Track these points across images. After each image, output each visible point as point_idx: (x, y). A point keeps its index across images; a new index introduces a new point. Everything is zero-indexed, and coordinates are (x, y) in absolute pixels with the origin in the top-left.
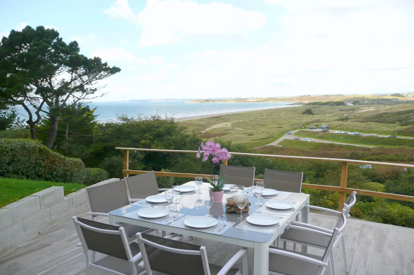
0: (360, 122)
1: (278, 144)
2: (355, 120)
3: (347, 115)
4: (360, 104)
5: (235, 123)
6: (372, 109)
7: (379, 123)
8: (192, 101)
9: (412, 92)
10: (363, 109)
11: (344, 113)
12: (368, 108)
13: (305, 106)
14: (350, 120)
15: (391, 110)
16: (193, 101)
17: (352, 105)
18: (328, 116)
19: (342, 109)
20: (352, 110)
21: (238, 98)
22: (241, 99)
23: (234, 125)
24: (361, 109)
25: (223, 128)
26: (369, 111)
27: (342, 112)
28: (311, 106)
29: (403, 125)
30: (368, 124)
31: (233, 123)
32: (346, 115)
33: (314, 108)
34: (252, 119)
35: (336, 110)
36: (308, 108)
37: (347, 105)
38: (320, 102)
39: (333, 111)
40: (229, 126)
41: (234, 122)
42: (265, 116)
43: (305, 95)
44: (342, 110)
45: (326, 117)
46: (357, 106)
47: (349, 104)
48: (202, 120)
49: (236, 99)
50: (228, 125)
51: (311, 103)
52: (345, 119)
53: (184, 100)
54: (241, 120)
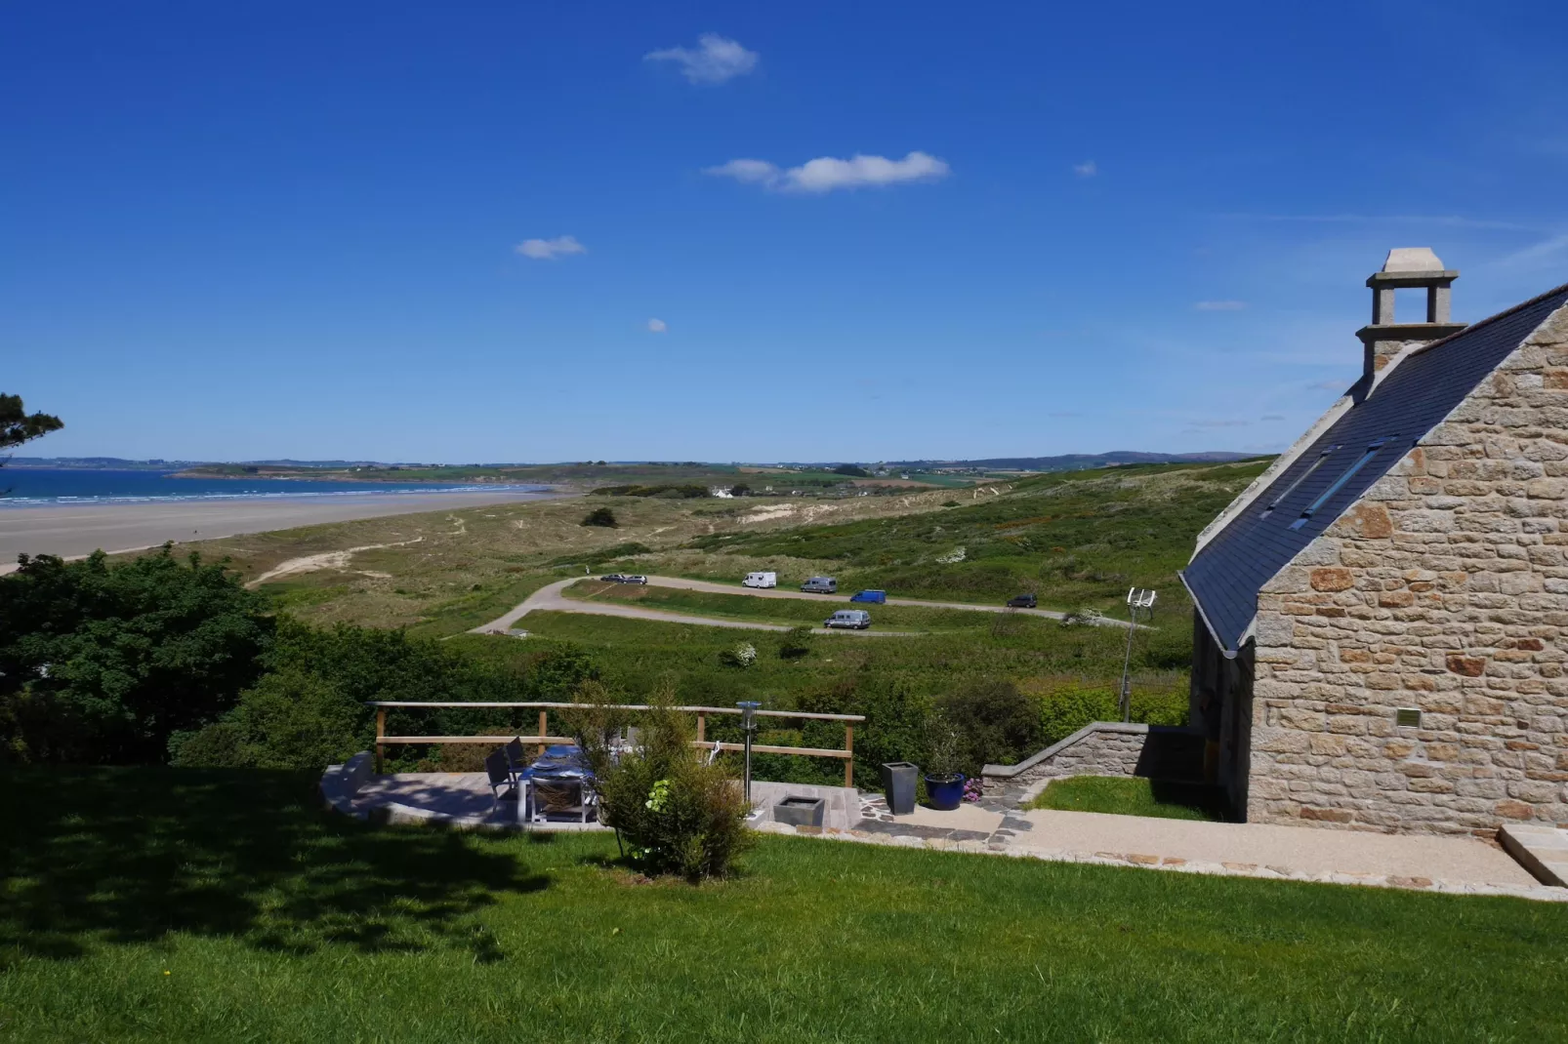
0: (751, 555)
1: (510, 627)
2: (741, 547)
3: (717, 532)
4: (752, 495)
5: (361, 553)
6: (782, 512)
8: (192, 471)
9: (889, 464)
10: (761, 512)
11: (708, 523)
12: (772, 509)
13: (592, 498)
14: (724, 550)
16: (199, 471)
17: (730, 496)
18: (660, 530)
19: (700, 508)
20: (731, 512)
21: (364, 464)
22: (377, 470)
23: (359, 559)
24: (754, 509)
26: (776, 518)
27: (701, 520)
28: (610, 498)
29: (862, 564)
30: (772, 561)
31: (354, 553)
32: (712, 529)
33: (620, 504)
34: (420, 539)
35: (684, 512)
36: (602, 507)
37: (715, 497)
39: (677, 517)
40: (340, 565)
41: (357, 549)
42: (463, 530)
43: (590, 463)
44: (699, 513)
45: (656, 535)
46: (745, 499)
47: (721, 494)
48: (239, 541)
49: (358, 467)
50: (340, 559)
51: (609, 489)
52: (711, 543)
53: (160, 465)
54: (378, 542)
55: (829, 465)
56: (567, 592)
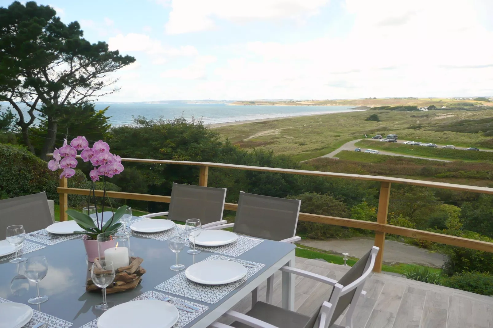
0: (435, 132)
1: (334, 156)
2: (430, 128)
3: (421, 123)
4: (437, 109)
5: (284, 130)
6: (451, 115)
7: (458, 133)
8: (234, 103)
10: (440, 116)
11: (417, 120)
12: (445, 114)
13: (370, 111)
14: (423, 129)
15: (474, 117)
17: (427, 110)
18: (396, 123)
19: (414, 115)
20: (427, 116)
21: (290, 100)
22: (293, 102)
23: (285, 132)
24: (437, 115)
25: (270, 135)
26: (447, 118)
27: (414, 119)
28: (377, 111)
30: (445, 134)
31: (282, 129)
32: (418, 122)
33: (381, 113)
34: (305, 125)
35: (407, 116)
36: (373, 114)
37: (420, 110)
38: (388, 107)
39: (404, 118)
40: (277, 133)
41: (283, 128)
42: (321, 123)
43: (370, 98)
44: (414, 116)
46: (432, 111)
47: (423, 109)
48: (245, 125)
49: (287, 101)
50: (276, 132)
51: (377, 108)
52: (418, 127)
53: (224, 102)
54: (291, 126)
55: (472, 98)
56: (357, 144)
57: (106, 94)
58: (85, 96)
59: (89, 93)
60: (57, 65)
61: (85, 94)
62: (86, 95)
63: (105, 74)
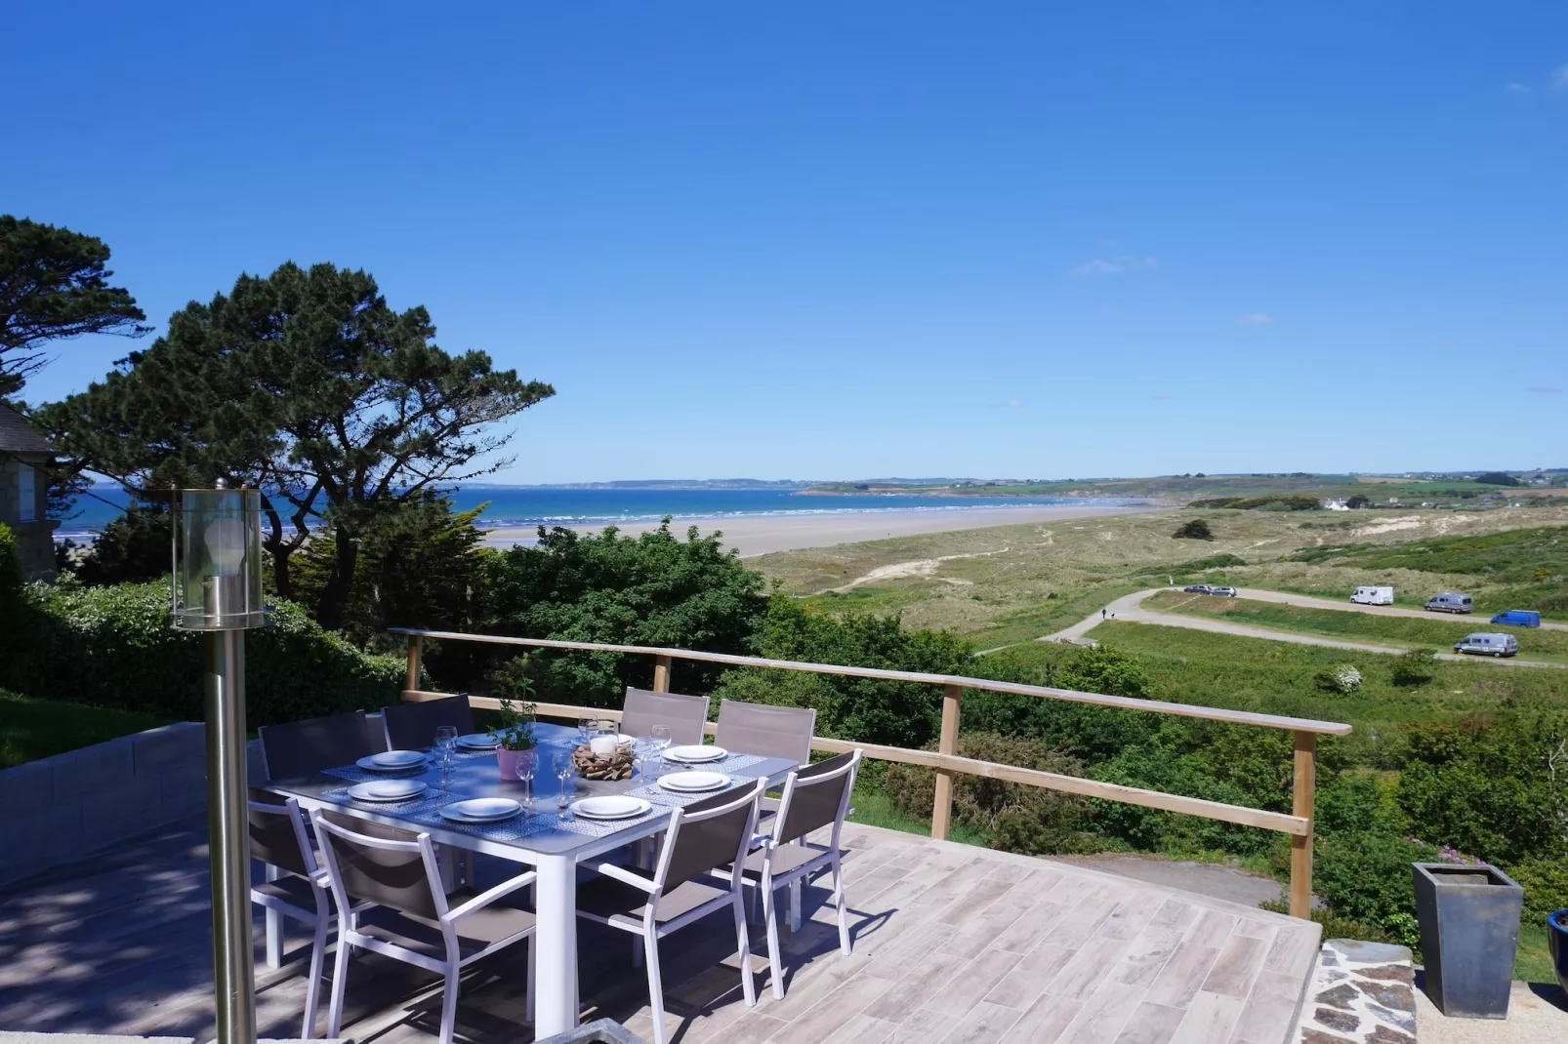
0: (1364, 569)
1: (1086, 635)
2: (1351, 559)
3: (1326, 544)
4: (1373, 507)
5: (948, 561)
6: (1408, 524)
7: (1425, 573)
8: (814, 489)
9: (1549, 471)
10: (1380, 524)
11: (1316, 536)
12: (1395, 520)
13: (1187, 510)
14: (1331, 562)
15: (1469, 530)
16: (819, 489)
17: (1346, 508)
18: (1260, 543)
19: (1309, 521)
20: (1345, 525)
21: (965, 482)
22: (975, 486)
23: (945, 567)
24: (1373, 522)
25: (907, 578)
26: (1398, 530)
27: (1308, 533)
28: (1207, 511)
29: (1508, 580)
30: (1390, 575)
31: (940, 561)
32: (1320, 542)
33: (1218, 516)
34: (1007, 549)
35: (1290, 525)
36: (1195, 519)
37: (1327, 510)
38: (1237, 499)
39: (1281, 530)
40: (927, 571)
41: (945, 558)
42: (1051, 542)
43: (1188, 475)
44: (1307, 526)
45: (1255, 548)
46: (1362, 511)
47: (1335, 506)
48: (841, 549)
49: (958, 483)
50: (927, 567)
51: (1207, 502)
52: (1317, 556)
53: (789, 485)
54: (967, 552)
55: (1470, 474)
56: (1146, 604)
57: (480, 473)
58: (428, 479)
59: (438, 472)
60: (367, 405)
61: (427, 475)
62: (431, 476)
63: (478, 426)
